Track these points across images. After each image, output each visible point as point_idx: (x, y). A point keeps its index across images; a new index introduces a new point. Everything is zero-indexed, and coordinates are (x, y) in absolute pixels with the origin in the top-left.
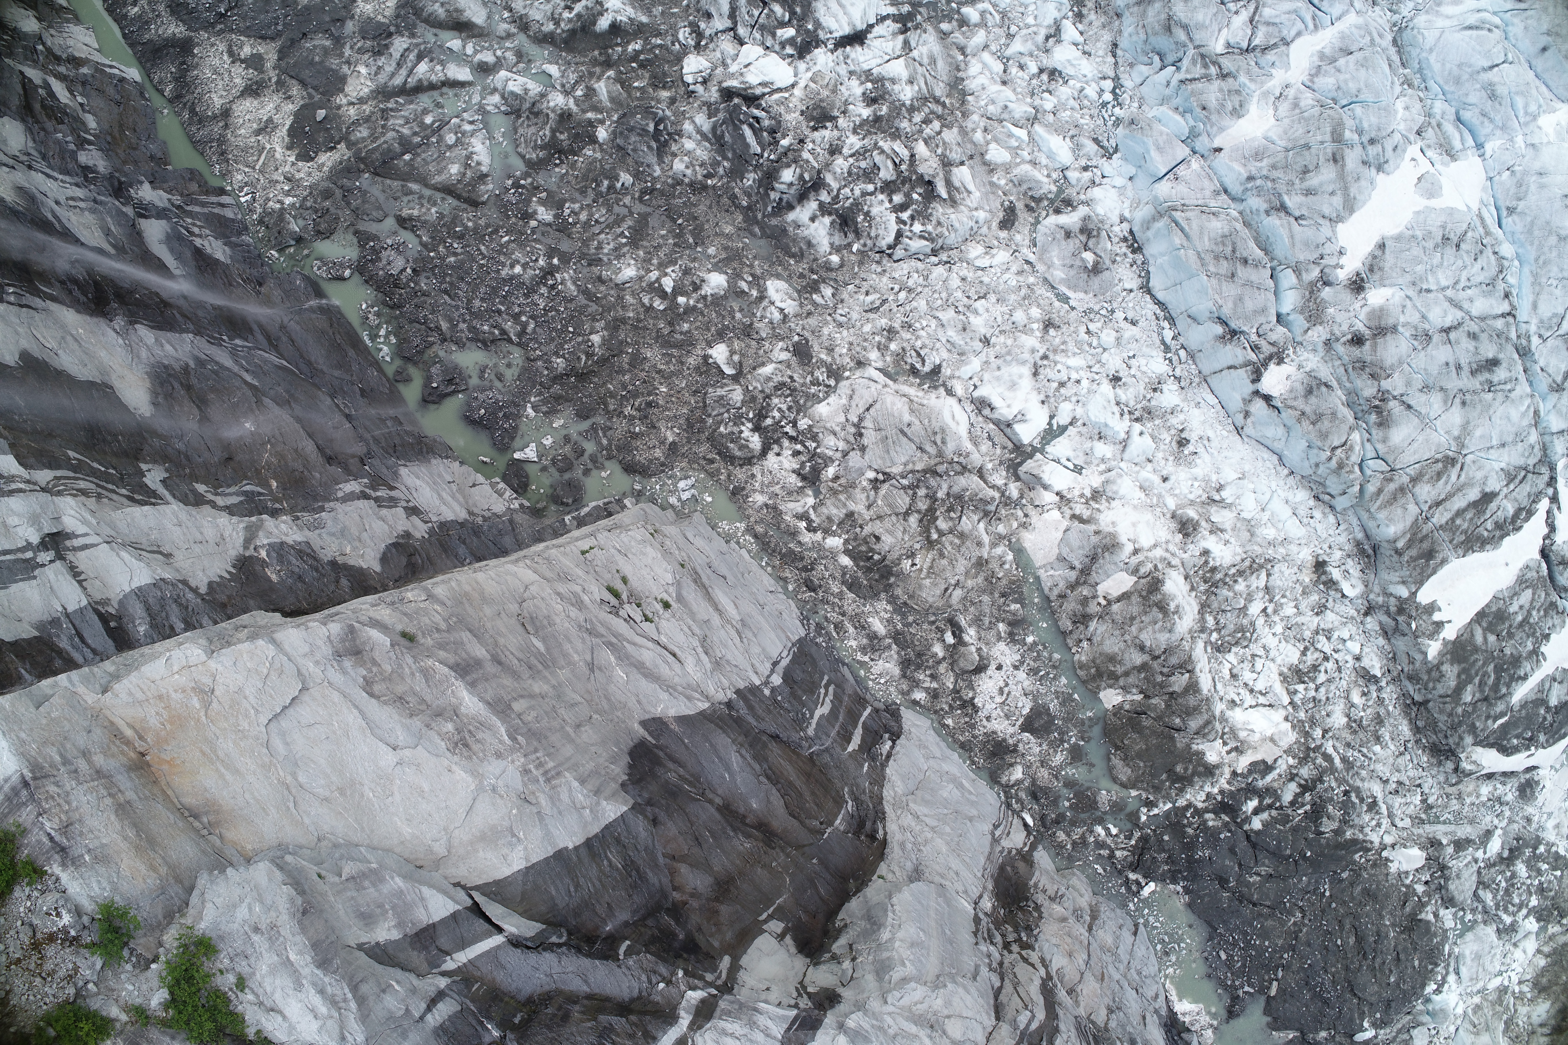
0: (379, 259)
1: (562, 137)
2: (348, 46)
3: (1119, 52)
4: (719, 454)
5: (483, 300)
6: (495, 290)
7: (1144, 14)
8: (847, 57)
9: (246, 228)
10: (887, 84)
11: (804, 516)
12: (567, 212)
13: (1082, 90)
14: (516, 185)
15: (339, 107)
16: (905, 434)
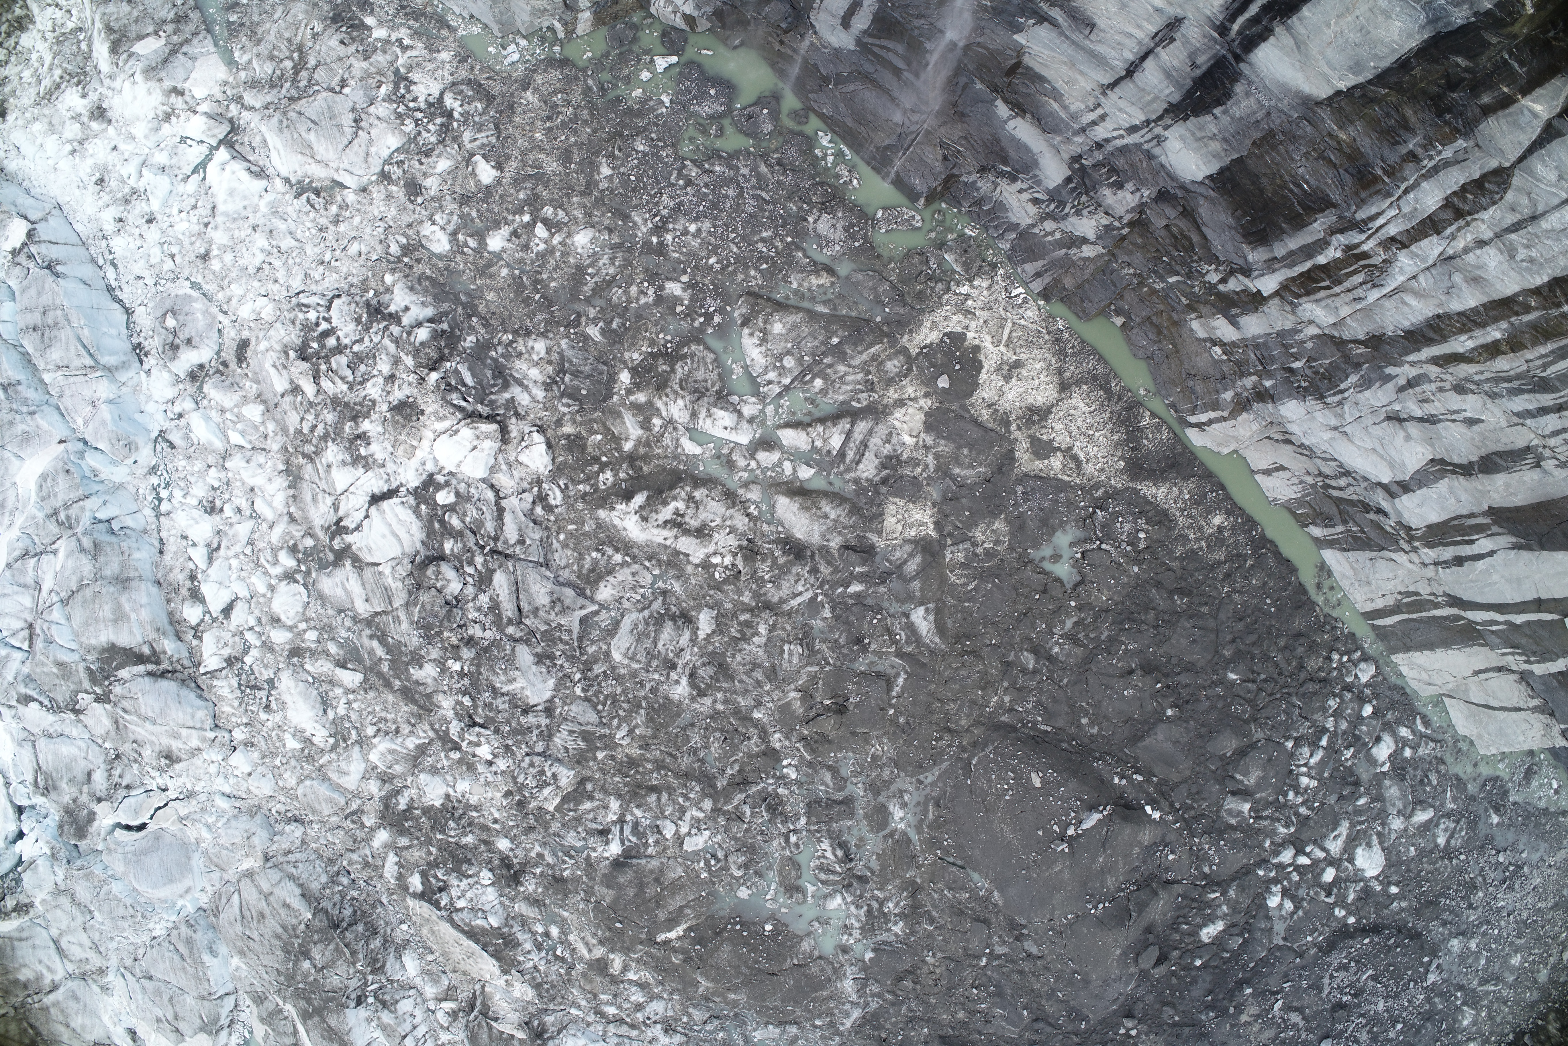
0: (846, 229)
1: (664, 367)
2: (932, 467)
3: (157, 544)
4: (481, 85)
5: (726, 196)
6: (714, 205)
7: (123, 566)
8: (388, 481)
9: (1009, 259)
10: (348, 459)
11: (405, 48)
12: (651, 292)
13: (185, 496)
14: (709, 317)
15: (927, 395)
16: (313, 121)
